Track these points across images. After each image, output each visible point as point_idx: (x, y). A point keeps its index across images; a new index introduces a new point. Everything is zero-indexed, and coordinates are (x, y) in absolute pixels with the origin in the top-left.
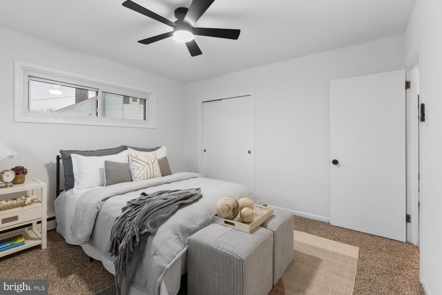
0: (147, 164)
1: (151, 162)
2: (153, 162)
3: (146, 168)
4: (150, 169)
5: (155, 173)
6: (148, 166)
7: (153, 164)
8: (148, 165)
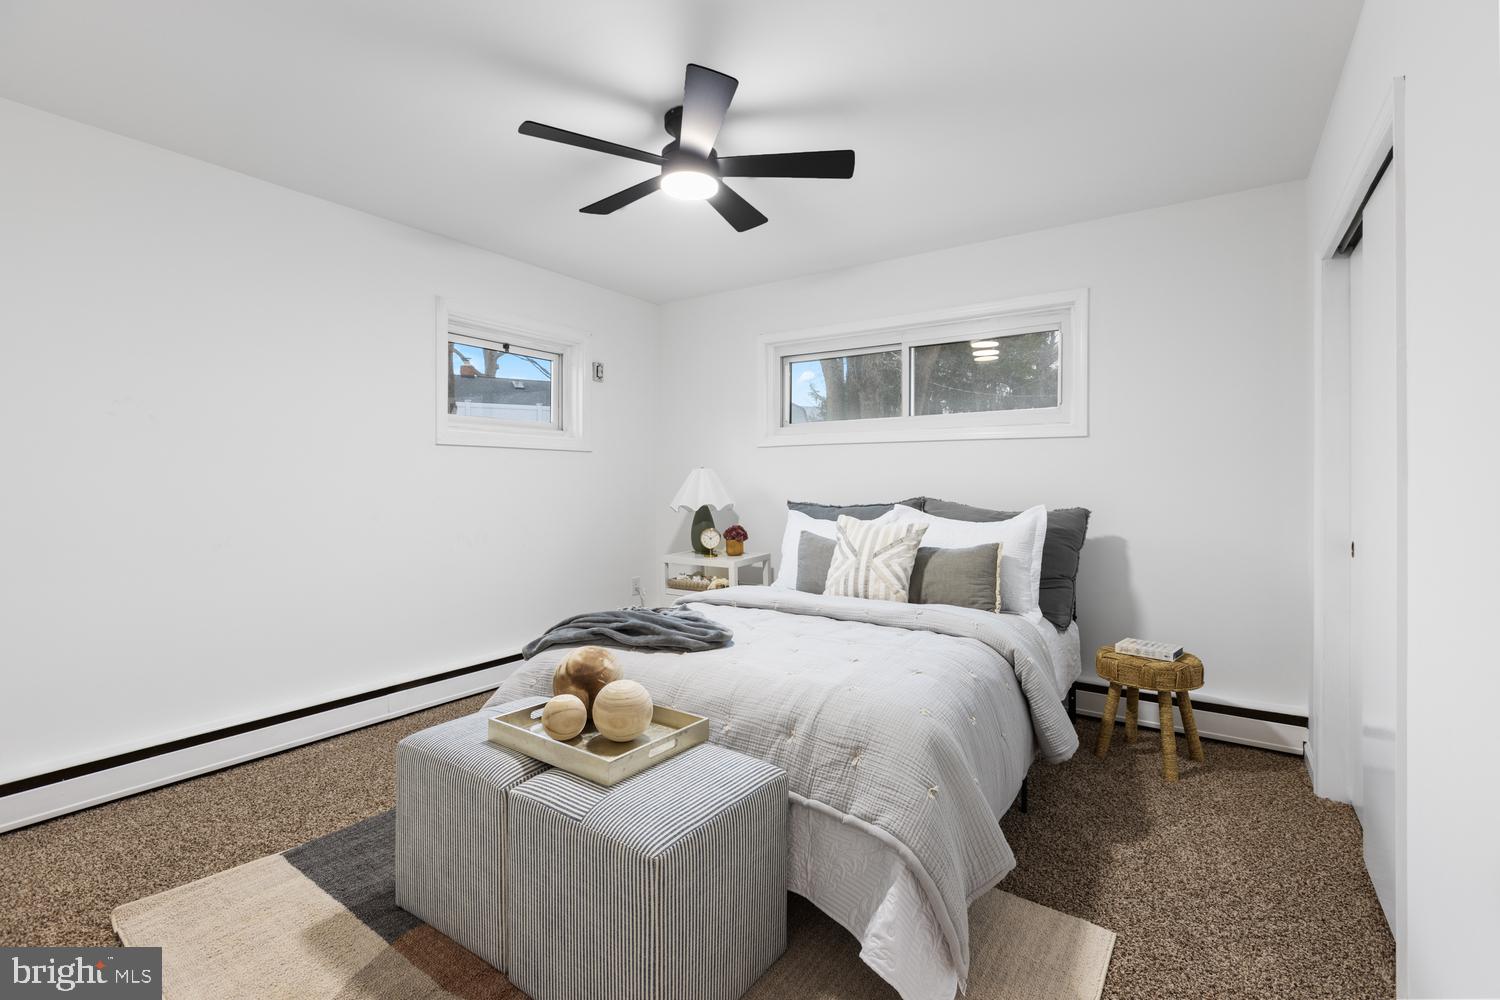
0: (854, 551)
1: (872, 548)
2: (877, 549)
3: (849, 562)
4: (857, 570)
5: (871, 583)
6: (854, 558)
7: (876, 555)
8: (856, 556)
